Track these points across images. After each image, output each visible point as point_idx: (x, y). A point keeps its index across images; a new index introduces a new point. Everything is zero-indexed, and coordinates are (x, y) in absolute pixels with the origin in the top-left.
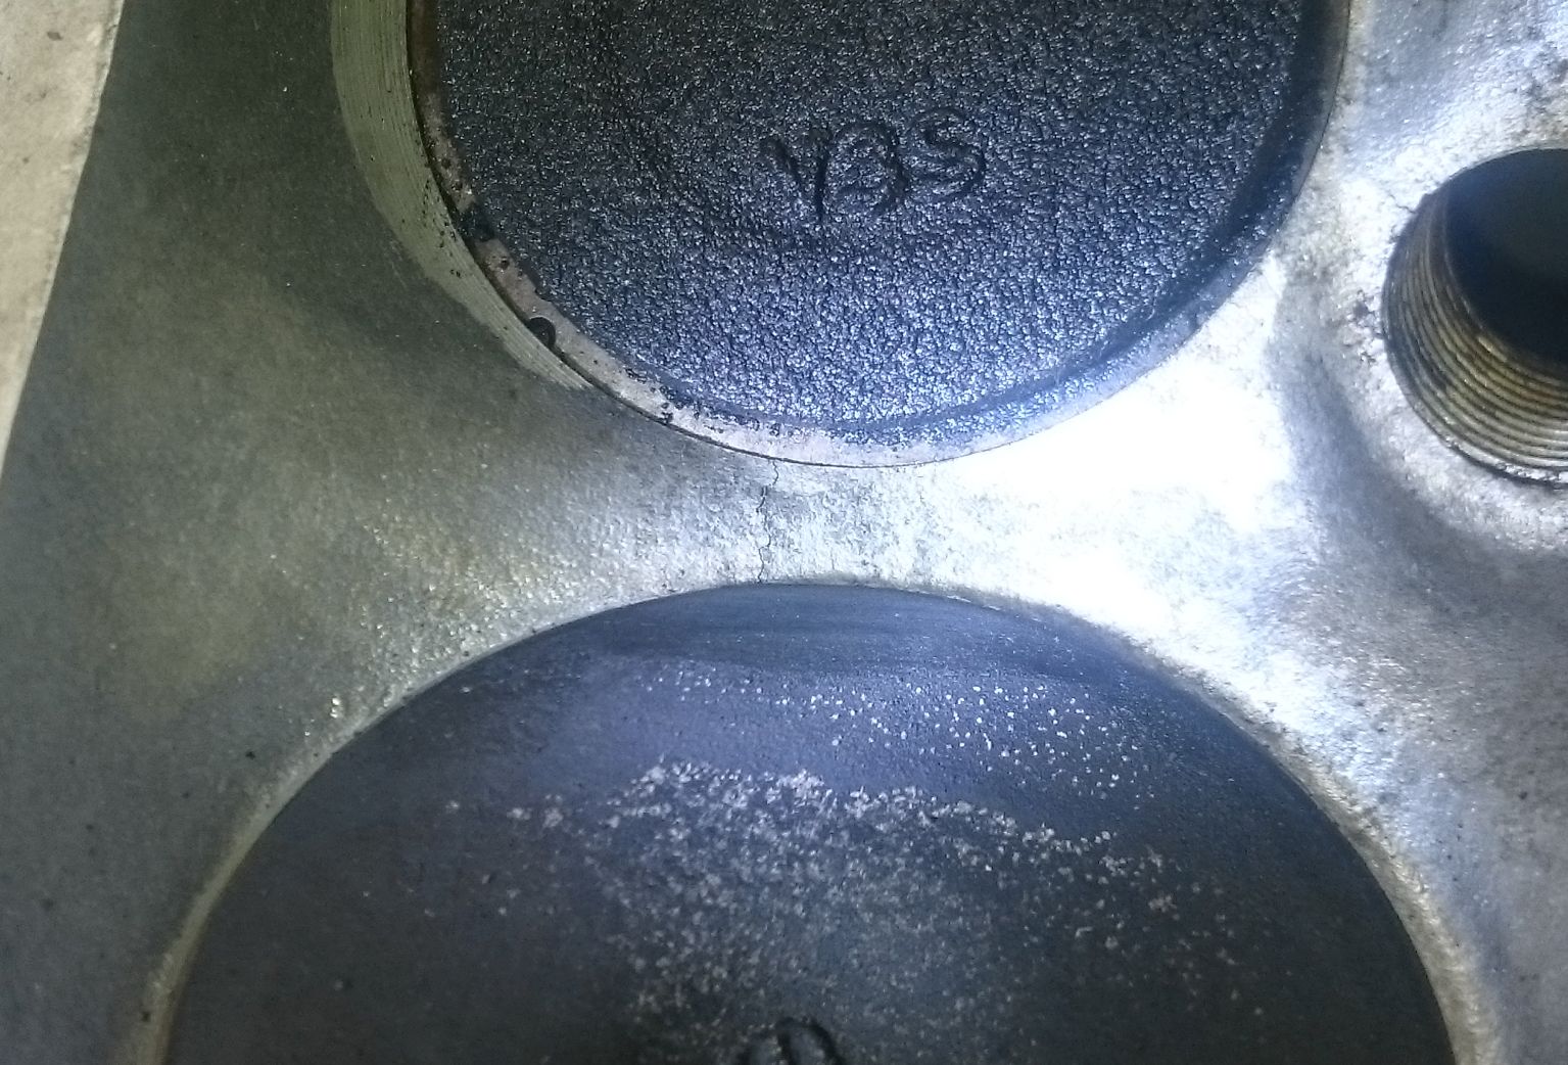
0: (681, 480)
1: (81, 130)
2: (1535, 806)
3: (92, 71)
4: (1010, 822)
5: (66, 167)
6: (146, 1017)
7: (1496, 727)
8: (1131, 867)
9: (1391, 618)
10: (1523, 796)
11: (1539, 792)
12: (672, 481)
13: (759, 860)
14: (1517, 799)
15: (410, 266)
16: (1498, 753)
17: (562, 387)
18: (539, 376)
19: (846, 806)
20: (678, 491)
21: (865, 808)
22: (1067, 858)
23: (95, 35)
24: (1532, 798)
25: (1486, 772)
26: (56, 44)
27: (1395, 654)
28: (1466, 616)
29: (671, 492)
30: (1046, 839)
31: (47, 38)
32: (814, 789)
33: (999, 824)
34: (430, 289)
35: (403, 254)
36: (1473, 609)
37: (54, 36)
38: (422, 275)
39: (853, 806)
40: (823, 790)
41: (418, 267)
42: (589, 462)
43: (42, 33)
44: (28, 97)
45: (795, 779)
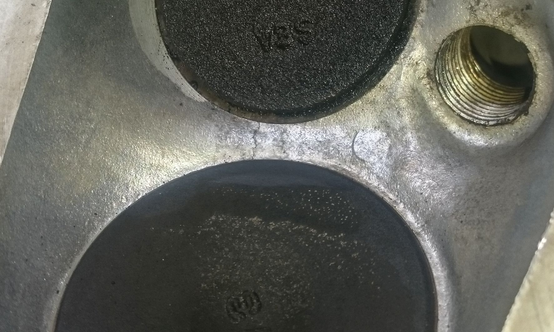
0: (231, 129)
1: (39, 33)
2: (465, 225)
3: (43, 15)
4: (315, 231)
5: (34, 44)
6: (58, 292)
7: (458, 200)
8: (347, 244)
9: (433, 168)
10: (462, 222)
11: (466, 221)
12: (228, 129)
13: (241, 244)
14: (460, 223)
15: (152, 67)
16: (457, 208)
17: (198, 102)
18: (191, 99)
19: (268, 227)
20: (230, 132)
21: (273, 227)
22: (331, 242)
23: (45, 4)
24: (464, 222)
25: (453, 214)
26: (34, 7)
27: (433, 179)
28: (456, 166)
29: (228, 133)
30: (324, 236)
31: (31, 6)
32: (259, 222)
33: (312, 232)
34: (158, 73)
35: (150, 63)
36: (458, 164)
37: (33, 5)
38: (156, 69)
39: (270, 227)
40: (261, 222)
41: (155, 67)
42: (203, 124)
43: (30, 4)
44: (24, 23)
45: (254, 219)
